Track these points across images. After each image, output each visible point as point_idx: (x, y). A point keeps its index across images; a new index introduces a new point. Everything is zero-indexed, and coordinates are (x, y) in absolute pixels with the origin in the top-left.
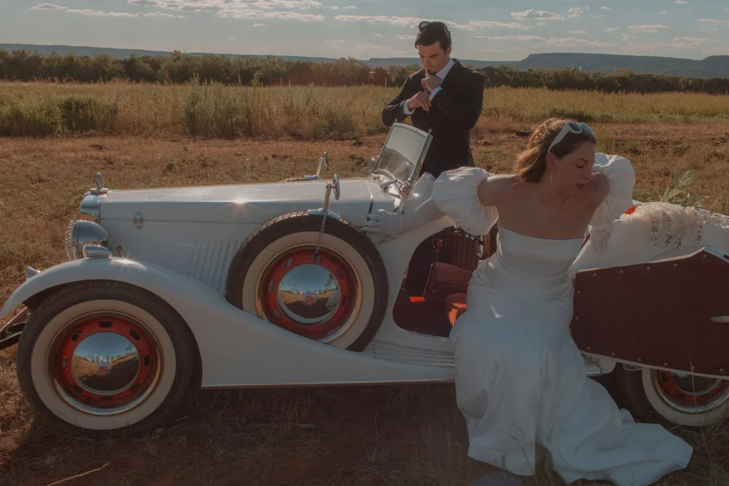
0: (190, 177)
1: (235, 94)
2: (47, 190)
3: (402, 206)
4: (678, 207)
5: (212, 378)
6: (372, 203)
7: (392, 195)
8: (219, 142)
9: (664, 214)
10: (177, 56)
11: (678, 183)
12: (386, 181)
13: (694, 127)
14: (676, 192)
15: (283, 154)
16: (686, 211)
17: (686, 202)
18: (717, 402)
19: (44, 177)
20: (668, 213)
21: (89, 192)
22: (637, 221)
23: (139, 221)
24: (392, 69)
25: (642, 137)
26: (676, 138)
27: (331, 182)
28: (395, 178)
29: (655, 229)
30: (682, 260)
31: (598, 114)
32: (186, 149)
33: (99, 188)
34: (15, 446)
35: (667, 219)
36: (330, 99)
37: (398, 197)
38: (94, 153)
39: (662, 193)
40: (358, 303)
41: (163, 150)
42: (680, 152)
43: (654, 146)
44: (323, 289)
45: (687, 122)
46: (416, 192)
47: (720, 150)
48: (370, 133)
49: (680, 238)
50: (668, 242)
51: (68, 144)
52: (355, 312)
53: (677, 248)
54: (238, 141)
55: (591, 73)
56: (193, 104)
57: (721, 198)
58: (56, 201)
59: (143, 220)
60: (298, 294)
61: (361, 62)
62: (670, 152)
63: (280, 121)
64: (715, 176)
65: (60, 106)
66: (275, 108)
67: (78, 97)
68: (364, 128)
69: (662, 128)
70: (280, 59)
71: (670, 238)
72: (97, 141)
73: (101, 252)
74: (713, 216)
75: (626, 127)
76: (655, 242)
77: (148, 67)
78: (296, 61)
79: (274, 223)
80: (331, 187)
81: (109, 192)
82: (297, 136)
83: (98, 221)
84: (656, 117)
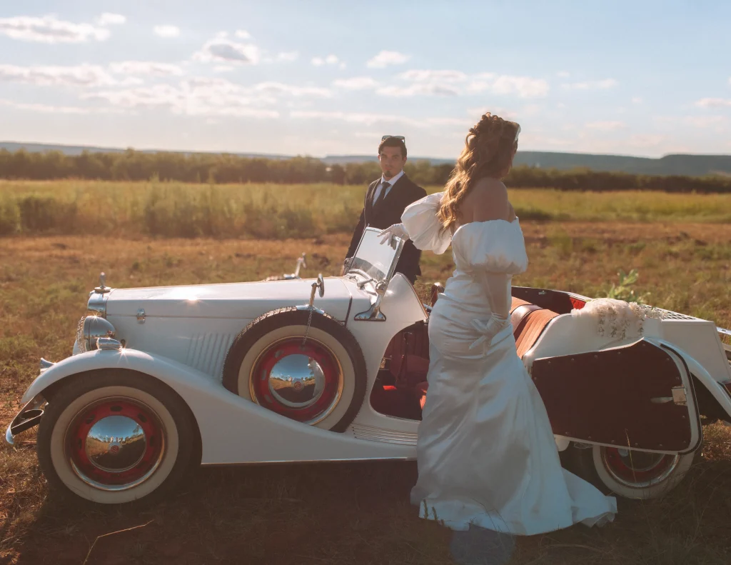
0: (156, 276)
1: (194, 192)
2: (19, 290)
3: (378, 303)
4: (622, 303)
5: (210, 457)
6: (351, 299)
7: (368, 292)
8: (180, 240)
9: (609, 309)
10: (130, 152)
11: (623, 280)
12: (361, 280)
13: (651, 226)
14: (621, 289)
15: (245, 253)
16: (630, 306)
17: (630, 298)
18: (660, 478)
19: (14, 276)
20: (614, 308)
21: (94, 291)
22: (586, 316)
23: (141, 317)
24: (350, 166)
25: (598, 236)
26: (631, 237)
27: (315, 281)
28: (370, 278)
29: (601, 322)
30: (625, 348)
31: (556, 212)
32: (149, 248)
33: (103, 287)
34: (34, 519)
35: (612, 313)
36: (288, 197)
37: (374, 294)
38: (57, 252)
39: (608, 289)
40: (340, 388)
41: (126, 249)
42: (635, 251)
43: (610, 245)
44: (309, 377)
45: (643, 220)
46: (390, 289)
47: (675, 249)
48: (330, 232)
49: (624, 330)
50: (613, 333)
51: (30, 243)
52: (338, 396)
53: (622, 338)
54: (199, 240)
55: (549, 170)
56: (153, 203)
57: (673, 295)
58: (31, 300)
59: (145, 316)
60: (287, 380)
61: (317, 159)
62: (626, 250)
63: (240, 219)
64: (668, 274)
65: (19, 204)
66: (234, 206)
67: (37, 195)
68: (324, 227)
69: (620, 226)
70: (235, 155)
71: (615, 329)
72: (59, 240)
73: (111, 343)
74: (654, 311)
75: (583, 226)
76: (601, 333)
77: (100, 163)
78: (252, 158)
79: (266, 318)
80: (317, 286)
81: (112, 290)
82: (258, 236)
83: (104, 315)
84: (613, 215)
